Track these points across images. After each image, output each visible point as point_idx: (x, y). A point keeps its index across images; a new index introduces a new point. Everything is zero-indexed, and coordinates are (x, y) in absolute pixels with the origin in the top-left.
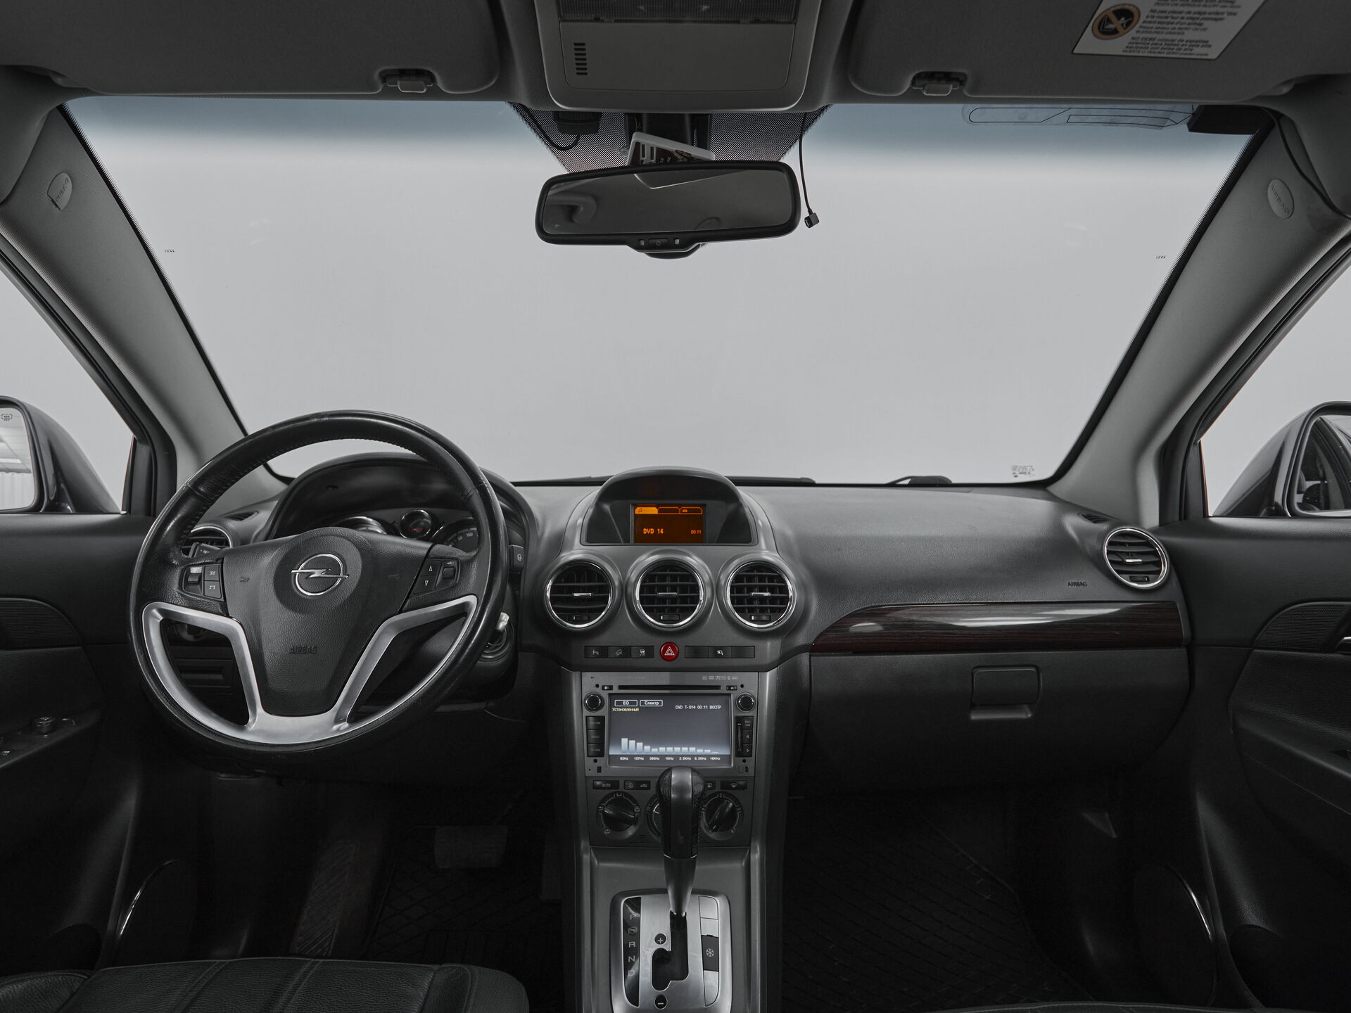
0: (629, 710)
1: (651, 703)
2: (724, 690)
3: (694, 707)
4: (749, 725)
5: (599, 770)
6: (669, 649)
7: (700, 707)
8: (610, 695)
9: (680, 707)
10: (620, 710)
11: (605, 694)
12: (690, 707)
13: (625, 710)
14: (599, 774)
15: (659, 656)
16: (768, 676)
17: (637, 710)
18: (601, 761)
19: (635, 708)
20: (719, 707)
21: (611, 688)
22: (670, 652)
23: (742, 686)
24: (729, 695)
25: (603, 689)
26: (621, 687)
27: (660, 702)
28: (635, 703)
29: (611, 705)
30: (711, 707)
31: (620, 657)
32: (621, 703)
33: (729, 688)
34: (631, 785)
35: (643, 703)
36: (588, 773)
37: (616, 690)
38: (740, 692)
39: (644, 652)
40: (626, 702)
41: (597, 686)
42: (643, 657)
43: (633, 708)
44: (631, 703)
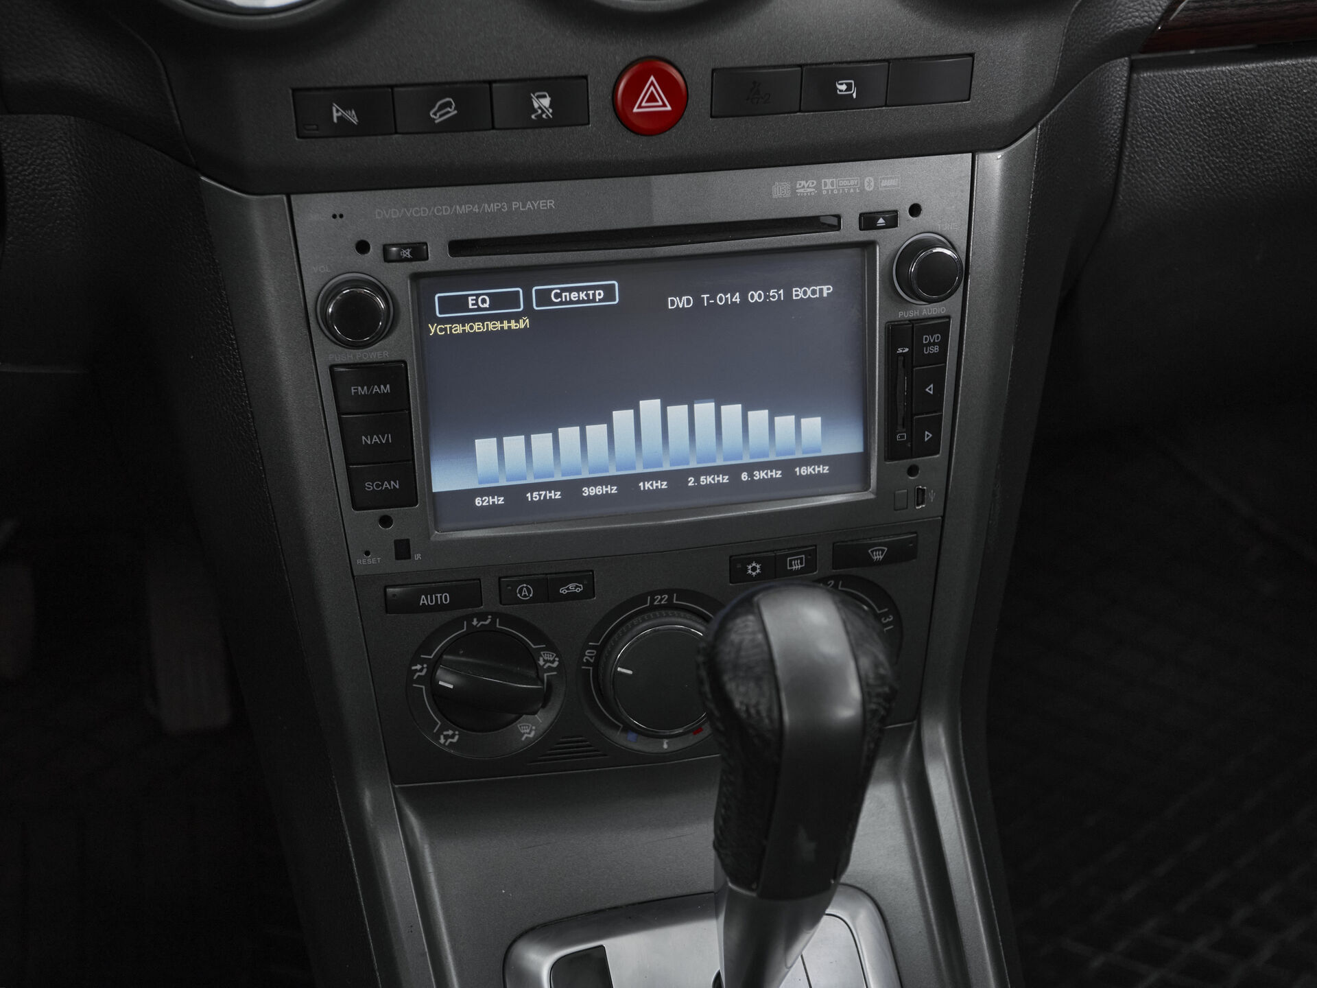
0: (492, 326)
1: (574, 296)
2: (851, 231)
3: (737, 298)
4: (936, 349)
5: (403, 550)
6: (652, 85)
7: (756, 296)
8: (416, 277)
9: (682, 302)
10: (458, 329)
11: (397, 277)
12: (722, 299)
13: (477, 327)
14: (404, 565)
15: (610, 117)
16: (994, 162)
17: (523, 323)
18: (404, 521)
19: (517, 317)
20: (827, 290)
21: (418, 251)
22: (652, 99)
23: (915, 210)
24: (870, 245)
25: (387, 258)
26: (458, 247)
27: (609, 291)
28: (512, 300)
29: (424, 314)
30: (798, 293)
31: (450, 126)
32: (461, 304)
33: (868, 221)
34: (525, 592)
35: (544, 297)
36: (363, 563)
37: (438, 258)
38: (908, 230)
39: (546, 102)
40: (478, 299)
41: (363, 247)
42: (541, 123)
43: (509, 317)
44: (497, 301)
